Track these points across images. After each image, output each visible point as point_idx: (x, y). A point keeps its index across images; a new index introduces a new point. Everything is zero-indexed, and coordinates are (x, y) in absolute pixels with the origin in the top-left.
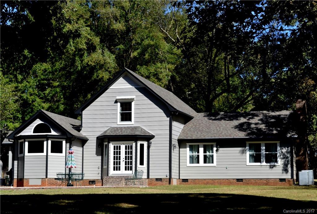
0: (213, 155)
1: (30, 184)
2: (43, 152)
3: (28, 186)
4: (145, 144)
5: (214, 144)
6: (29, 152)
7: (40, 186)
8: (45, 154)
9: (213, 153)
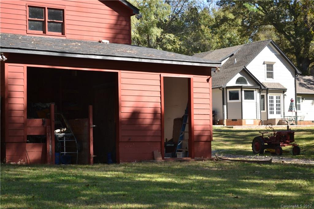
0: (300, 105)
1: (247, 124)
2: (238, 99)
3: (246, 125)
4: (282, 95)
5: (301, 97)
6: (230, 99)
7: (253, 125)
8: (240, 101)
9: (300, 103)
